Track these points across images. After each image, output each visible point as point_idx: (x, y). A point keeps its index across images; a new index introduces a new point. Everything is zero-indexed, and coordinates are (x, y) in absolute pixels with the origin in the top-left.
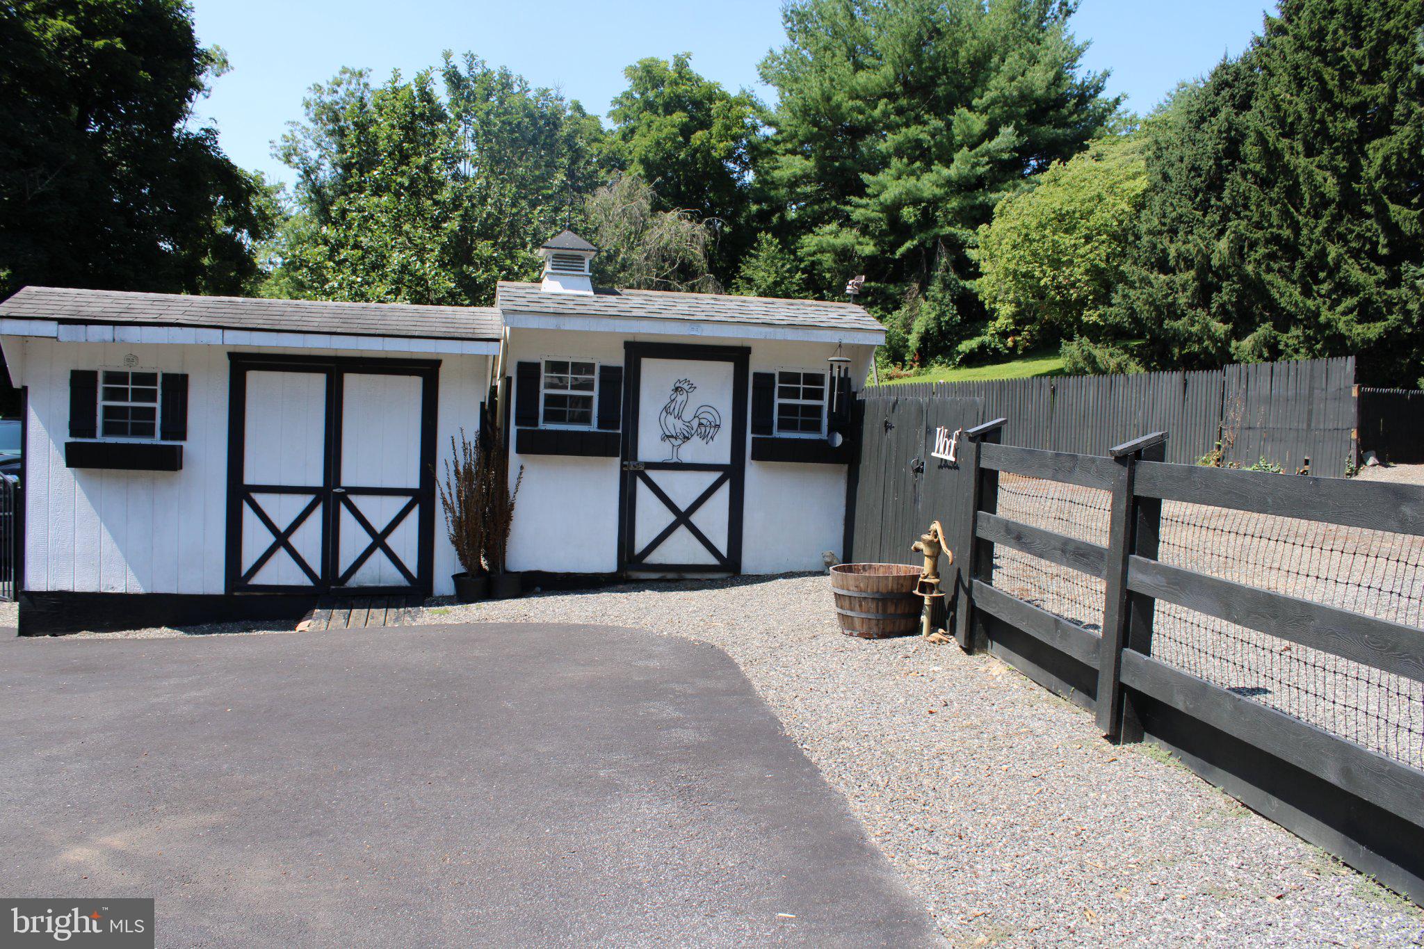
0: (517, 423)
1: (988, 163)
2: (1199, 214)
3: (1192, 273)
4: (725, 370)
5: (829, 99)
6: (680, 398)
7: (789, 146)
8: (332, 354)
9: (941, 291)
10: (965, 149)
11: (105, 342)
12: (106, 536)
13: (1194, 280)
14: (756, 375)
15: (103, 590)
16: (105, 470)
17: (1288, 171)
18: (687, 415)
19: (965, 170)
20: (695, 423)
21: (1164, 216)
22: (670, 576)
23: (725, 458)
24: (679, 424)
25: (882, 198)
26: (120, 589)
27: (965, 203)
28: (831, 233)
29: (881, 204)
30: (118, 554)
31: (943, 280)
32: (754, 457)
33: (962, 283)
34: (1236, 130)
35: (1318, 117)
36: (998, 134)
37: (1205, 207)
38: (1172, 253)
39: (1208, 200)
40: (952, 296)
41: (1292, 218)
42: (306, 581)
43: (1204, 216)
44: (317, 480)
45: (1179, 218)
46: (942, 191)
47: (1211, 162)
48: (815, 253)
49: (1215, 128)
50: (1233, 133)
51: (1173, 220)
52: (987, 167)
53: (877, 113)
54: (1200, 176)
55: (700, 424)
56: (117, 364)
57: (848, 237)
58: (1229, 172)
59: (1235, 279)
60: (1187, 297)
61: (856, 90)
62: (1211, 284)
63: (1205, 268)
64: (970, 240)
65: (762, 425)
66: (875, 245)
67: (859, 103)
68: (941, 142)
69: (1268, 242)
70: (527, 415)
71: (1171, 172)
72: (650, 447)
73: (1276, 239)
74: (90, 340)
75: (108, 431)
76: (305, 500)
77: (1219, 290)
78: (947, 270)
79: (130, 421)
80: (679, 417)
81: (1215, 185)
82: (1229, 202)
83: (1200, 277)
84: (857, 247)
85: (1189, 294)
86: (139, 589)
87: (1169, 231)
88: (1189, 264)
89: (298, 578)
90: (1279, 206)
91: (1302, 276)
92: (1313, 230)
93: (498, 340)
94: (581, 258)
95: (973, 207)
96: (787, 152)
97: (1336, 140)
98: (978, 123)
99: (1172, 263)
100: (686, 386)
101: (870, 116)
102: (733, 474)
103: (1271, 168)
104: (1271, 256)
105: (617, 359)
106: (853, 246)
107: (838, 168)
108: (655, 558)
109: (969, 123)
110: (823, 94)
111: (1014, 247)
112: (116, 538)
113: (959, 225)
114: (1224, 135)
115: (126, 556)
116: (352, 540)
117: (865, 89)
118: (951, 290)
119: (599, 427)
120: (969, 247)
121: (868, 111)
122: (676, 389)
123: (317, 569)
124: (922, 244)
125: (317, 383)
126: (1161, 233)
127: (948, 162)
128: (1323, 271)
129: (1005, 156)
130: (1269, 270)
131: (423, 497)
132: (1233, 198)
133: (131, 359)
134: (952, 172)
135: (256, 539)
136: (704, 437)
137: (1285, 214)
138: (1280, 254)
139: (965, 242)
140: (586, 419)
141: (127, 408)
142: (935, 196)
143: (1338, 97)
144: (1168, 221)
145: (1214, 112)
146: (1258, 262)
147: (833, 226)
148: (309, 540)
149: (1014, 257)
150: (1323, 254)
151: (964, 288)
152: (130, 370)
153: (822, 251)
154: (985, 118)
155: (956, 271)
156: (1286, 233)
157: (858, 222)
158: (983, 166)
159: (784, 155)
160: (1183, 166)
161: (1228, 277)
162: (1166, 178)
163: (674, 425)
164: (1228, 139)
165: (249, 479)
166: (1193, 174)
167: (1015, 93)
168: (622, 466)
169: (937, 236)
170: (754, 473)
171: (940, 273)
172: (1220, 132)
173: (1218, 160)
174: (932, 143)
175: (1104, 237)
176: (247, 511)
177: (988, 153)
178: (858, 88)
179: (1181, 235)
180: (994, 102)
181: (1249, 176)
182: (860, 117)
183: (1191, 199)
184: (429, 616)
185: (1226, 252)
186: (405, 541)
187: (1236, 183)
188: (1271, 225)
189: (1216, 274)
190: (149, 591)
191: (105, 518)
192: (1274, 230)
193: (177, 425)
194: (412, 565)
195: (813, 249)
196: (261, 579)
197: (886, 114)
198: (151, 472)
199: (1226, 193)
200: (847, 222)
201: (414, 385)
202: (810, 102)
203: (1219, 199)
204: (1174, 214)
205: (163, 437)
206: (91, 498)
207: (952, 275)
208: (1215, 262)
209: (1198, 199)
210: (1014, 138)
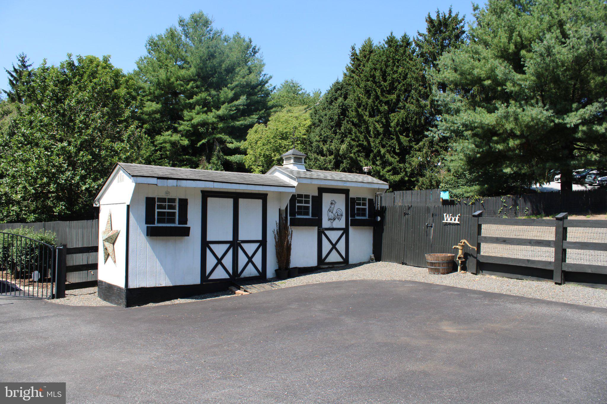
0: (290, 216)
1: (235, 110)
2: (333, 135)
3: (333, 157)
4: (343, 196)
5: (169, 80)
6: (333, 206)
7: (149, 98)
8: (234, 191)
9: (217, 160)
10: (227, 104)
11: (174, 186)
12: (158, 264)
13: (334, 159)
14: (351, 198)
15: (157, 286)
16: (158, 237)
17: (365, 122)
18: (334, 212)
19: (226, 112)
20: (336, 215)
21: (321, 135)
22: (331, 266)
23: (343, 226)
24: (332, 214)
25: (193, 122)
26: (164, 285)
27: (225, 125)
28: (169, 135)
29: (192, 124)
30: (163, 271)
31: (218, 156)
32: (351, 226)
33: (225, 157)
34: (345, 106)
35: (376, 104)
36: (240, 98)
37: (335, 133)
38: (325, 149)
39: (336, 130)
40: (221, 162)
41: (367, 138)
42: (227, 277)
43: (335, 136)
44: (230, 238)
45: (327, 136)
46: (216, 120)
47: (337, 117)
48: (161, 144)
49: (337, 104)
50: (344, 107)
51: (324, 137)
52: (235, 112)
53: (189, 87)
54: (333, 121)
55: (338, 215)
56: (162, 195)
57: (176, 137)
58: (343, 120)
59: (348, 159)
60: (332, 165)
61: (179, 77)
62: (339, 160)
63: (337, 155)
64: (228, 140)
65: (353, 215)
66: (188, 141)
67: (182, 82)
68: (215, 100)
69: (357, 146)
70: (293, 214)
71: (323, 120)
72: (326, 223)
73: (360, 145)
74: (168, 185)
75: (158, 222)
76: (227, 246)
77: (343, 163)
78: (219, 152)
79: (166, 217)
80: (332, 213)
81: (339, 125)
82: (343, 131)
83: (336, 158)
84: (181, 141)
85: (332, 164)
86: (170, 284)
87: (322, 141)
88: (331, 153)
89: (225, 276)
90: (364, 134)
91: (373, 158)
92: (374, 143)
93: (294, 187)
94: (301, 158)
95: (228, 127)
96: (148, 100)
97: (382, 113)
98: (231, 94)
99: (325, 152)
100: (334, 202)
101: (186, 88)
102: (346, 231)
103: (360, 120)
104: (358, 151)
105: (316, 194)
106: (178, 141)
107: (172, 109)
108: (327, 260)
109: (227, 93)
110: (167, 77)
111: (264, 145)
112: (162, 264)
113: (223, 134)
114: (341, 107)
115: (165, 271)
116: (242, 260)
117: (183, 77)
118: (221, 160)
119: (312, 217)
120: (228, 143)
121: (185, 86)
122: (332, 203)
123: (231, 271)
124: (209, 141)
125: (230, 202)
126: (319, 141)
127: (218, 108)
128: (378, 157)
129: (241, 107)
130: (359, 156)
131: (263, 243)
132: (345, 130)
133: (167, 193)
134: (220, 112)
135: (211, 261)
136: (338, 219)
137: (365, 137)
138: (362, 150)
139: (226, 141)
140: (308, 214)
141: (165, 212)
142: (213, 122)
143: (381, 98)
144: (322, 137)
145: (336, 99)
146: (354, 153)
147: (169, 132)
148: (228, 261)
149: (263, 149)
150: (379, 152)
151: (226, 159)
152: (167, 197)
153: (165, 142)
154: (233, 92)
155: (223, 152)
156: (365, 143)
157: (181, 131)
158: (233, 111)
159: (147, 101)
160: (327, 117)
161: (345, 158)
162: (320, 121)
163: (331, 215)
164: (342, 109)
165: (209, 239)
166: (330, 121)
167: (245, 83)
168: (318, 229)
169: (214, 138)
170: (351, 230)
171: (216, 153)
172: (339, 106)
173: (339, 116)
174: (212, 100)
175: (299, 142)
176: (208, 251)
177: (235, 106)
178: (180, 76)
179: (328, 143)
180: (237, 86)
181: (349, 122)
182: (182, 88)
183: (330, 130)
184: (266, 286)
185: (345, 149)
186: (258, 259)
187: (345, 125)
188: (360, 140)
189: (340, 157)
190: (174, 285)
191: (158, 257)
192: (361, 142)
193: (184, 219)
194: (260, 268)
195: (161, 142)
196: (212, 277)
197: (192, 87)
198: (174, 237)
199: (342, 128)
200: (176, 131)
201: (260, 202)
202: (161, 81)
203: (340, 130)
204: (325, 135)
205: (179, 224)
206: (153, 248)
207: (221, 154)
208: (341, 152)
209: (333, 130)
210: (245, 101)
